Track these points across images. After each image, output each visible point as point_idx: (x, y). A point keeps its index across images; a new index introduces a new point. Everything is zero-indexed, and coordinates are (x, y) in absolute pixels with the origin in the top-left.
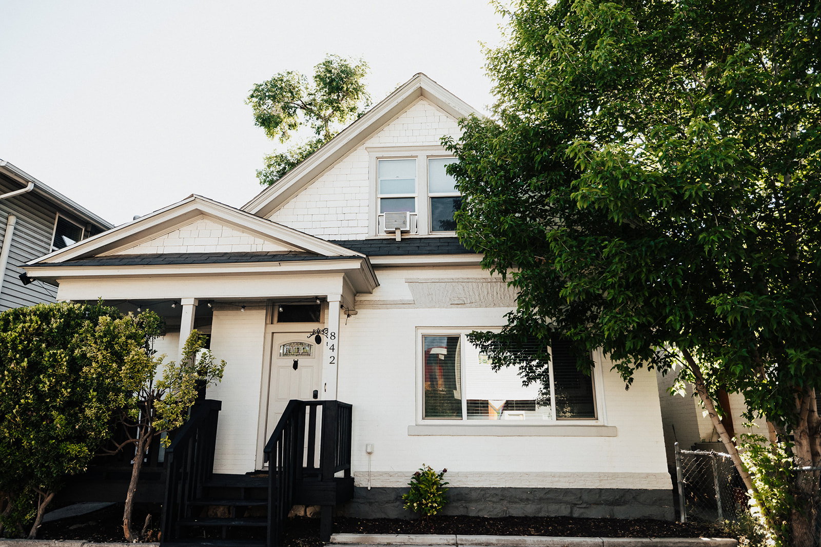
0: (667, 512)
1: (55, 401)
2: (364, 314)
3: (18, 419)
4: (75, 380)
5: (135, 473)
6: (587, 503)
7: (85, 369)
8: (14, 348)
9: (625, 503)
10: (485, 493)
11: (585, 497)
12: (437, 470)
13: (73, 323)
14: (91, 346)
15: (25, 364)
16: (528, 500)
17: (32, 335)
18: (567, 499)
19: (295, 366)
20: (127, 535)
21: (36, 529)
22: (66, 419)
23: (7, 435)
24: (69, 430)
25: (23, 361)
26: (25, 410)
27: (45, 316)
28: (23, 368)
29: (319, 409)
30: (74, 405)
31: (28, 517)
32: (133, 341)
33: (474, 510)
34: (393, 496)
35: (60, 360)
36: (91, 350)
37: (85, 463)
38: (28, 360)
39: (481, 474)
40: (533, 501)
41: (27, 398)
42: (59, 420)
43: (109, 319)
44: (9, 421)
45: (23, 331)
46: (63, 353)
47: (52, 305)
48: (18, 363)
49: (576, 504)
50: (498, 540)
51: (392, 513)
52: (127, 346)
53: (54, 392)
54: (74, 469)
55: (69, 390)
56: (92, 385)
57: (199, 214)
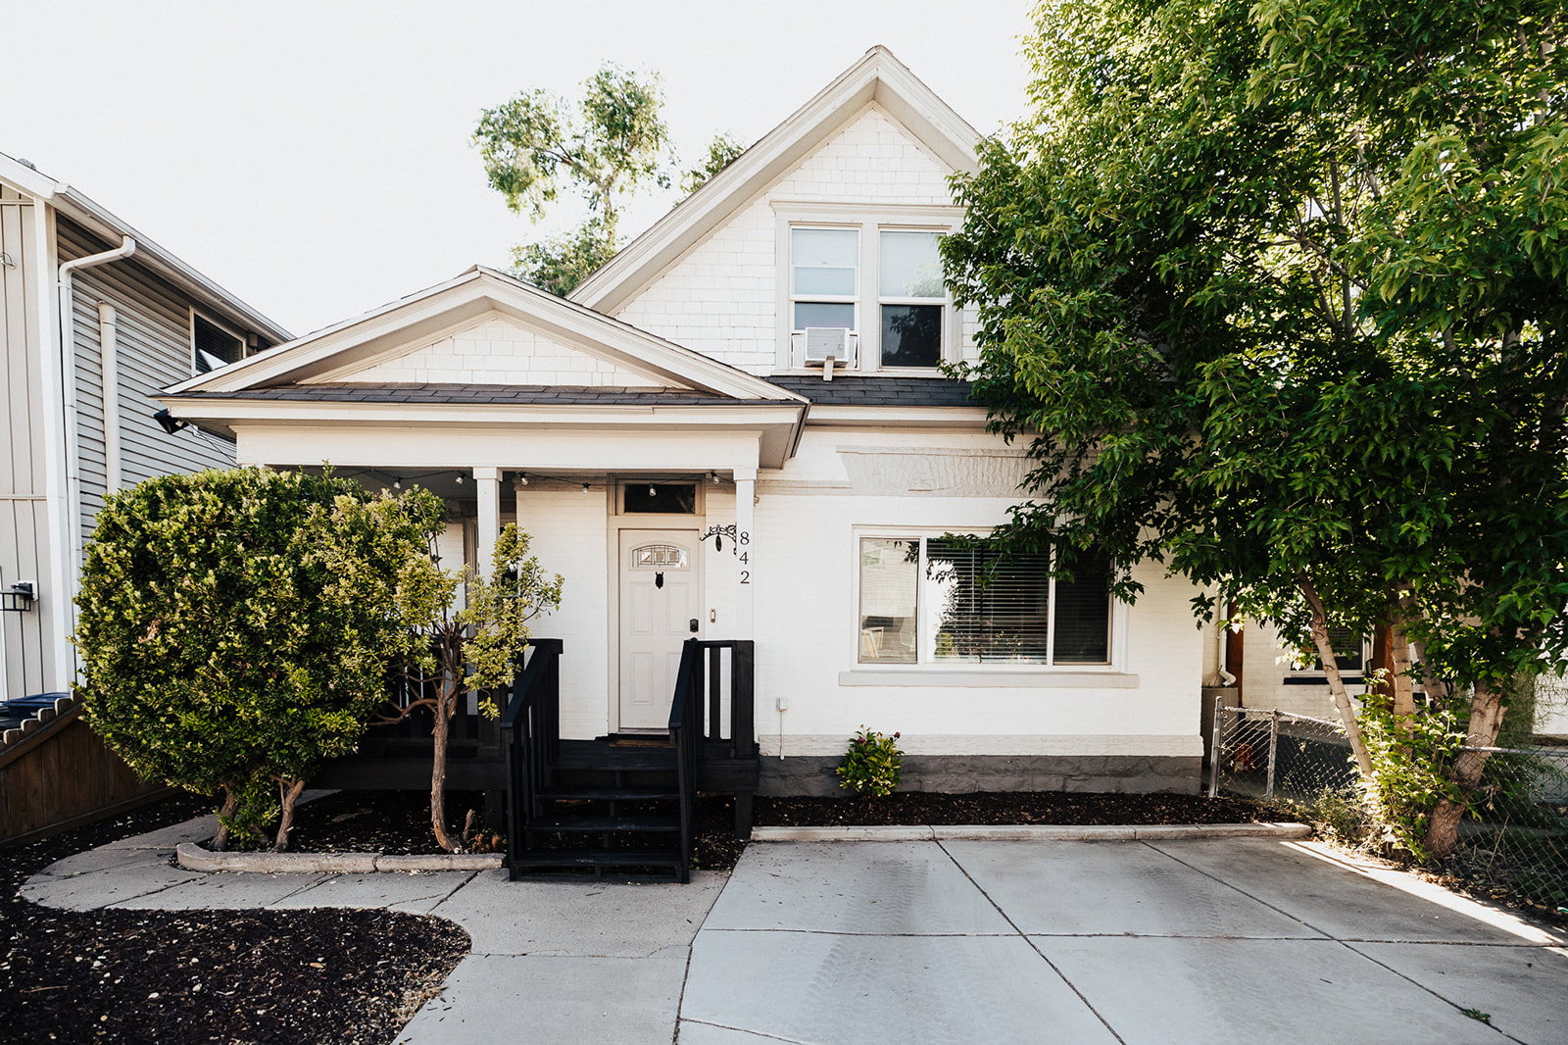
0: (1192, 783)
1: (283, 643)
3: (221, 675)
4: (312, 609)
5: (439, 751)
6: (1086, 774)
7: (327, 589)
8: (183, 551)
9: (1137, 773)
10: (947, 763)
11: (1086, 767)
13: (284, 506)
14: (332, 550)
15: (211, 579)
16: (1006, 770)
17: (210, 527)
18: (1060, 769)
19: (659, 581)
20: (442, 842)
21: (286, 833)
22: (310, 675)
23: (206, 700)
24: (319, 692)
25: (205, 575)
26: (229, 661)
27: (228, 492)
28: (210, 588)
29: (727, 653)
30: (318, 650)
31: (267, 816)
32: (407, 541)
34: (816, 768)
35: (277, 574)
36: (332, 556)
37: (354, 740)
38: (215, 574)
40: (1014, 773)
41: (228, 640)
42: (298, 677)
43: (354, 501)
44: (204, 678)
45: (191, 519)
46: (280, 562)
47: (235, 472)
48: (196, 579)
49: (1071, 776)
50: (992, 833)
51: (816, 788)
52: (396, 550)
53: (279, 631)
54: (336, 750)
55: (305, 626)
56: (345, 617)
57: (487, 307)
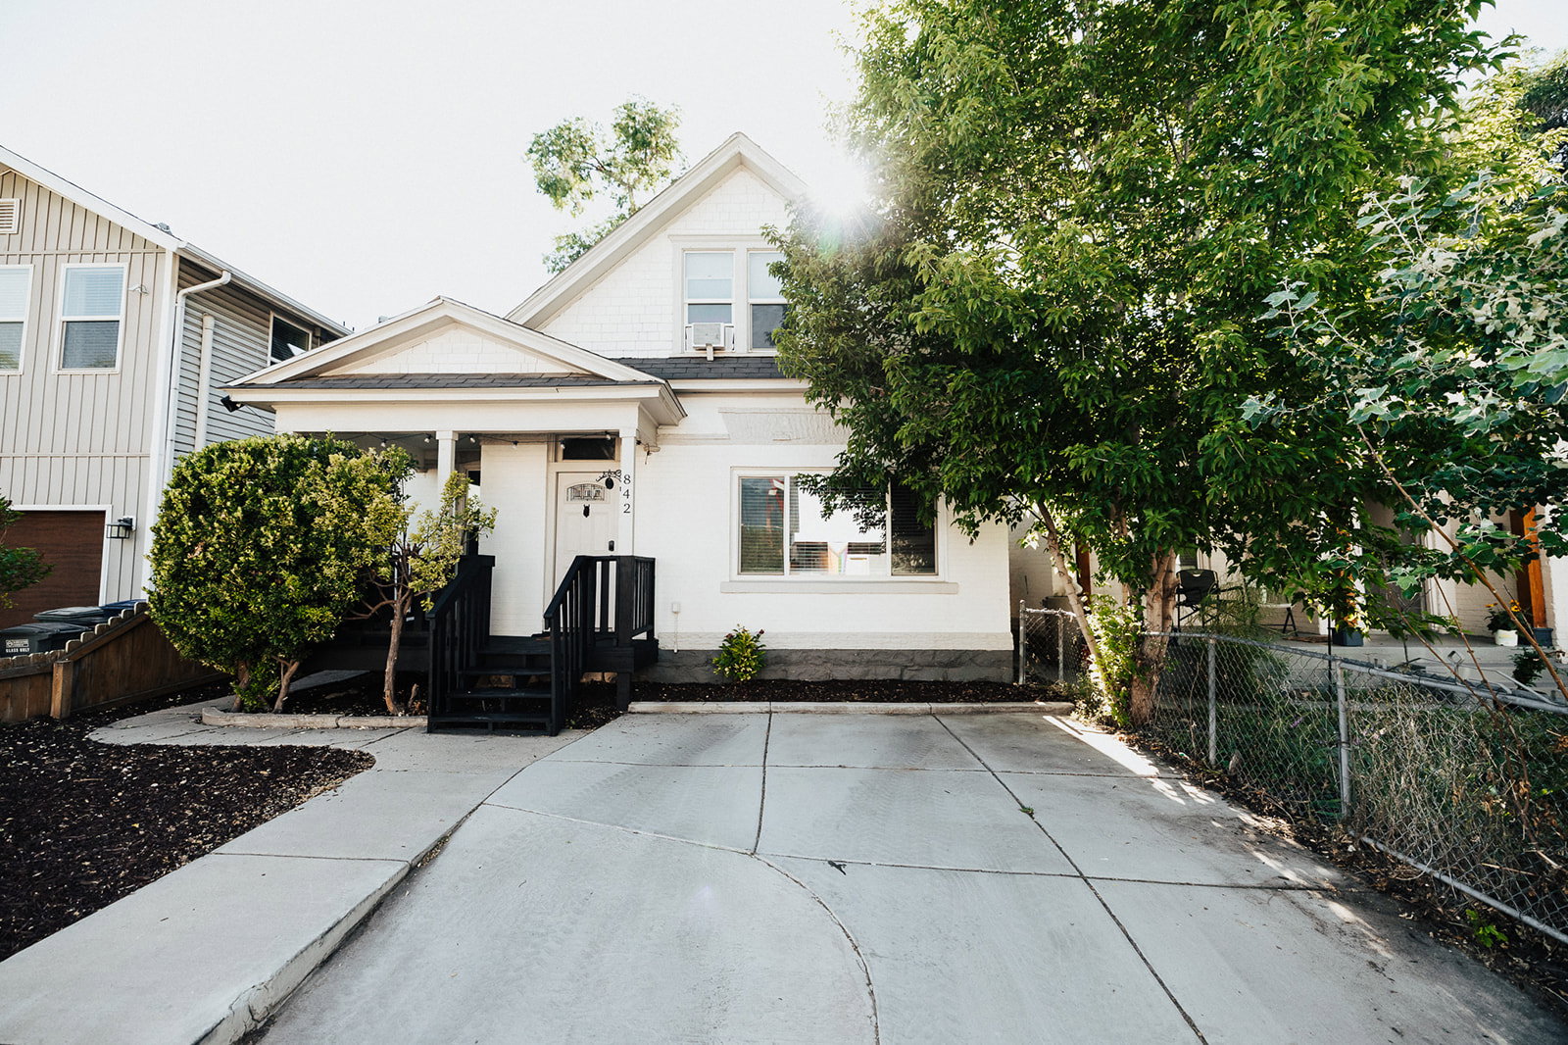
0: (1006, 673)
1: (284, 558)
2: (667, 450)
3: (239, 580)
4: (306, 534)
5: (394, 639)
6: (918, 665)
7: (317, 520)
8: (223, 494)
9: (960, 665)
10: (806, 655)
11: (918, 659)
12: (753, 631)
13: (296, 462)
14: (322, 492)
15: (239, 514)
16: (854, 662)
17: (243, 477)
18: (897, 661)
19: (587, 512)
20: (391, 707)
21: (282, 702)
22: (300, 580)
23: (228, 598)
24: (306, 592)
25: (236, 510)
26: (246, 570)
27: (259, 454)
28: (238, 520)
29: (613, 565)
30: (307, 564)
31: (270, 688)
32: (376, 486)
33: (794, 673)
34: (702, 659)
35: (283, 509)
36: (322, 497)
37: (331, 629)
38: (242, 509)
39: (802, 636)
40: (860, 664)
41: (247, 555)
42: (291, 581)
43: (342, 457)
44: (228, 583)
45: (231, 472)
46: (286, 501)
47: (268, 439)
48: (230, 513)
49: (907, 666)
50: (816, 707)
51: (701, 677)
52: (368, 491)
53: (281, 548)
54: (318, 636)
55: (299, 546)
56: (328, 539)
57: (450, 321)
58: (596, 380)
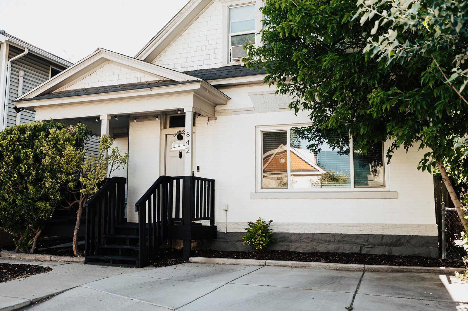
0: (433, 251)
1: (29, 178)
3: (11, 189)
4: (38, 167)
5: (78, 219)
6: (372, 244)
7: (43, 160)
8: (7, 149)
10: (300, 236)
11: (371, 241)
13: (37, 133)
14: (45, 147)
15: (12, 158)
16: (330, 241)
17: (15, 141)
18: (358, 241)
20: (75, 252)
21: (34, 249)
22: (36, 189)
23: (7, 197)
24: (38, 195)
25: (11, 156)
26: (14, 184)
27: (22, 130)
28: (11, 161)
29: (181, 181)
30: (38, 181)
31: (30, 243)
32: (68, 143)
33: (293, 247)
34: (241, 238)
35: (29, 155)
36: (45, 149)
37: (51, 213)
38: (14, 156)
39: (298, 225)
40: (334, 242)
41: (15, 177)
42: (31, 189)
43: (55, 130)
44: (8, 190)
45: (11, 139)
46: (30, 151)
48: (9, 158)
49: (364, 245)
52: (65, 146)
53: (28, 173)
54: (45, 216)
55: (35, 172)
56: (47, 169)
57: (104, 60)
58: (171, 82)
